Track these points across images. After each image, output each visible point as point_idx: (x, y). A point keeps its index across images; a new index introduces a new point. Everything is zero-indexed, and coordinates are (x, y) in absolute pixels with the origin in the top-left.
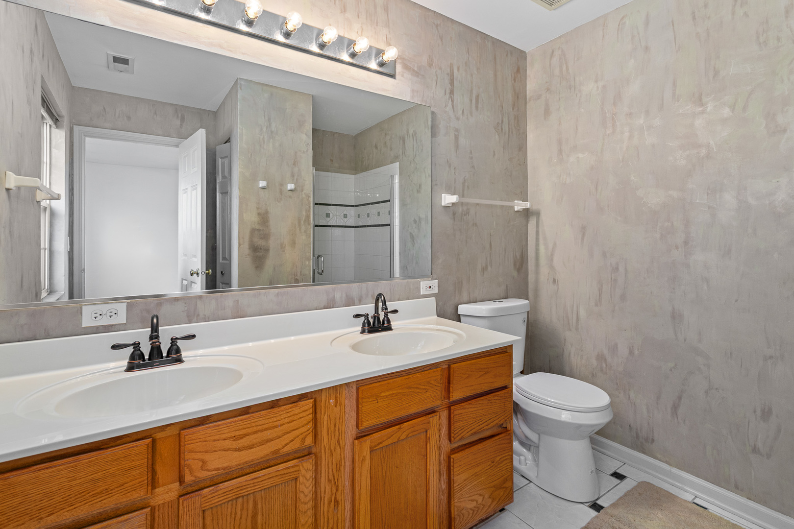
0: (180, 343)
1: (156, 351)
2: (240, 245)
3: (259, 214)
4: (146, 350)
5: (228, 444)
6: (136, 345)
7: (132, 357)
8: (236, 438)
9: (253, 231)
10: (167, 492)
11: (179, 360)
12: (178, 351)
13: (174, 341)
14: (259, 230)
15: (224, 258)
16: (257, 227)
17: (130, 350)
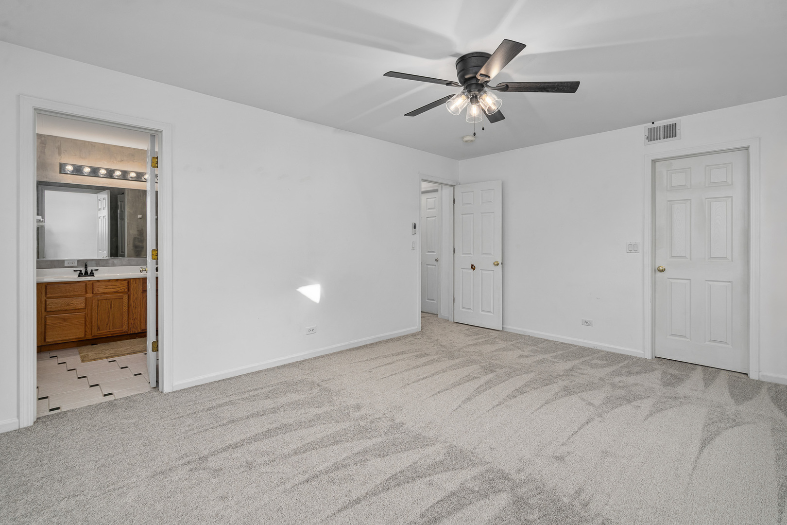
0: (93, 271)
1: (86, 273)
2: (128, 245)
3: (138, 231)
4: (83, 272)
5: (104, 287)
6: (81, 271)
7: (79, 274)
8: (106, 286)
9: (135, 239)
10: (89, 295)
11: (93, 276)
12: (93, 273)
13: (92, 270)
14: (138, 238)
15: (122, 252)
16: (137, 237)
17: (79, 272)
